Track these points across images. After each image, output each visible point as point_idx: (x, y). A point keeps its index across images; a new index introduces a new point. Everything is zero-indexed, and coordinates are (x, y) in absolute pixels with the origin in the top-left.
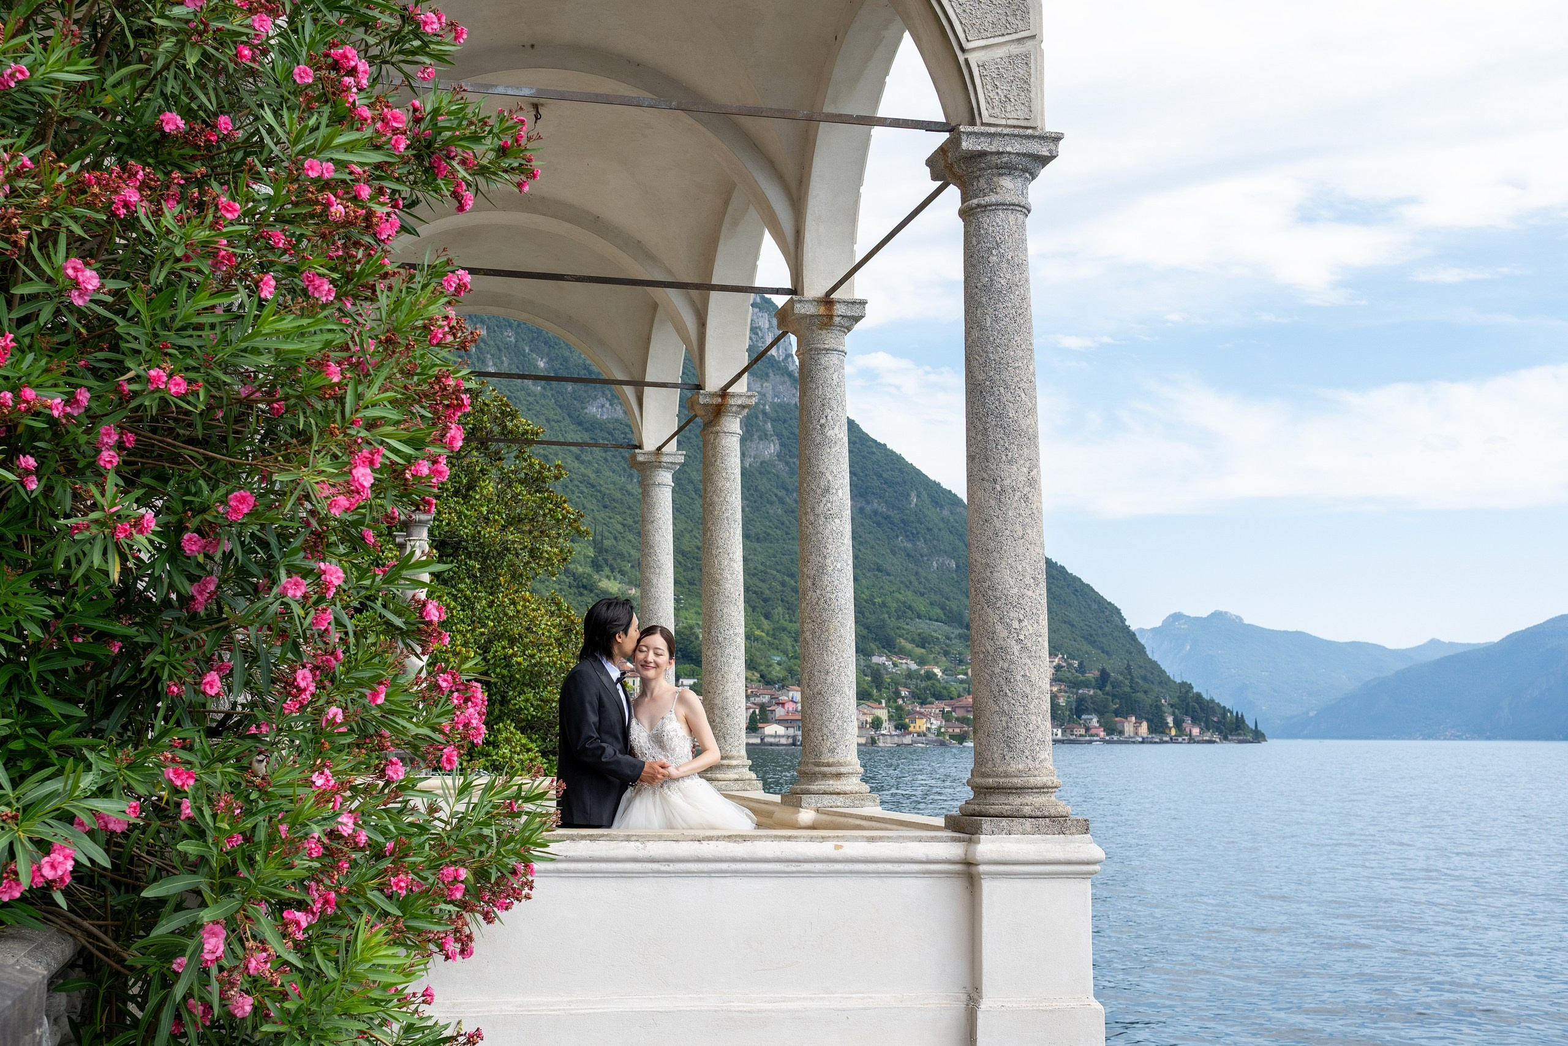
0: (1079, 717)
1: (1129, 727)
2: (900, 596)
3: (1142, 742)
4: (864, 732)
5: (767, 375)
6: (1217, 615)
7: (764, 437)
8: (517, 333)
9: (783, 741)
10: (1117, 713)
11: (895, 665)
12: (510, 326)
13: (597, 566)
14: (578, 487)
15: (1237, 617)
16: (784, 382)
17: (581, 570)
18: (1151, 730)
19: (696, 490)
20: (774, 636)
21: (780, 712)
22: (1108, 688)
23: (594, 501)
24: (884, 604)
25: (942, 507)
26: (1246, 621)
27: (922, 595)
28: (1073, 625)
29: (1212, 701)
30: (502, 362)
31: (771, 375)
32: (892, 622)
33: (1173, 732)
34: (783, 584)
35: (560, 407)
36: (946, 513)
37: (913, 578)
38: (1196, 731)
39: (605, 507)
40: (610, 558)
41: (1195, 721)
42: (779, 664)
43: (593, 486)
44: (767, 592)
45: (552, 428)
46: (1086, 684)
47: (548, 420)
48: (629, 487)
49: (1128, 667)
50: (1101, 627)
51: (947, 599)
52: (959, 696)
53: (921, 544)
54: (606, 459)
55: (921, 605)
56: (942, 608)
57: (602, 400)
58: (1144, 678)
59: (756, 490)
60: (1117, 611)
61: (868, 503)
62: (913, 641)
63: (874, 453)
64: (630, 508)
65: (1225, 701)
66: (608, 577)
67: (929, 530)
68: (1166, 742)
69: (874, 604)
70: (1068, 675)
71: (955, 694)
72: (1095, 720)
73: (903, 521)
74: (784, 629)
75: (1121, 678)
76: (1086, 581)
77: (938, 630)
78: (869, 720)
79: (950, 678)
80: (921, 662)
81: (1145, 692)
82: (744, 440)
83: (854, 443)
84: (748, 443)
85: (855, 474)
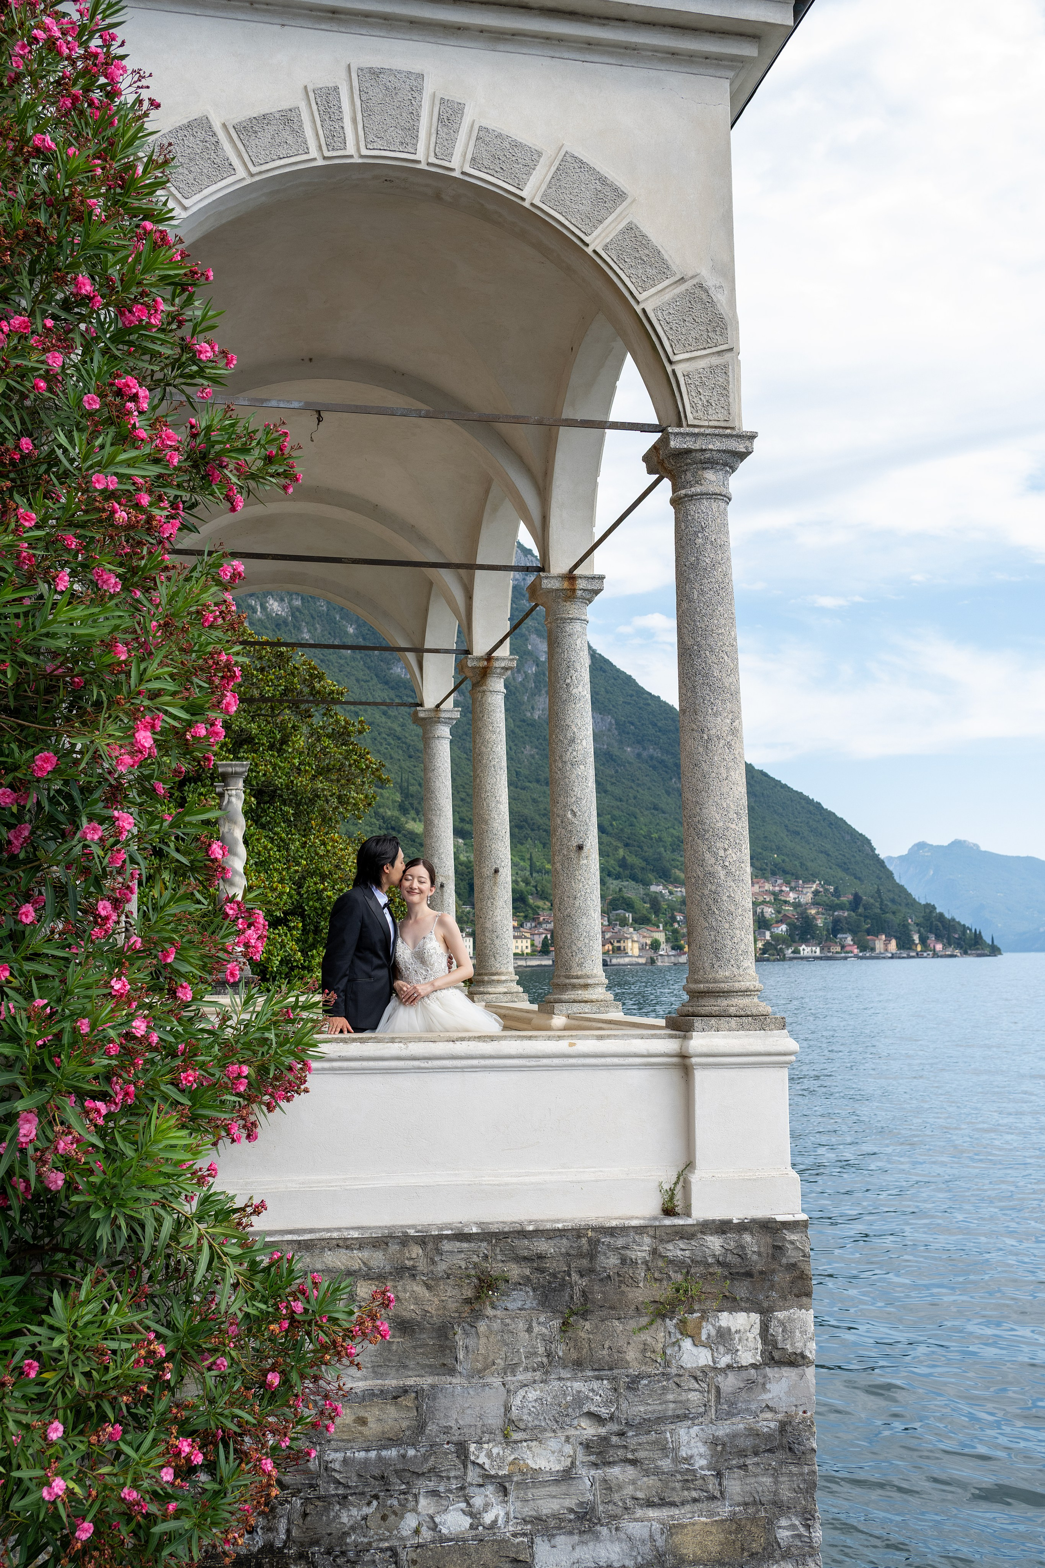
0: (835, 936)
1: (879, 945)
2: (674, 832)
3: (892, 958)
4: (644, 953)
6: (958, 844)
10: (869, 932)
11: (671, 893)
13: (403, 811)
14: (385, 739)
15: (976, 845)
17: (388, 814)
18: (900, 947)
22: (861, 910)
23: (400, 752)
24: (660, 839)
26: (983, 849)
28: (828, 855)
29: (953, 920)
30: (316, 629)
32: (667, 855)
33: (919, 948)
35: (369, 668)
38: (939, 947)
39: (410, 757)
40: (415, 802)
41: (939, 938)
43: (399, 739)
45: (361, 687)
46: (841, 907)
47: (358, 680)
49: (877, 892)
50: (854, 856)
58: (893, 901)
60: (868, 842)
61: (644, 749)
63: (649, 705)
65: (965, 919)
66: (413, 821)
68: (913, 957)
69: (651, 839)
70: (825, 899)
72: (849, 939)
75: (872, 901)
76: (839, 815)
78: (649, 942)
81: (894, 913)
82: (533, 695)
83: (632, 696)
84: (537, 698)
85: (632, 724)
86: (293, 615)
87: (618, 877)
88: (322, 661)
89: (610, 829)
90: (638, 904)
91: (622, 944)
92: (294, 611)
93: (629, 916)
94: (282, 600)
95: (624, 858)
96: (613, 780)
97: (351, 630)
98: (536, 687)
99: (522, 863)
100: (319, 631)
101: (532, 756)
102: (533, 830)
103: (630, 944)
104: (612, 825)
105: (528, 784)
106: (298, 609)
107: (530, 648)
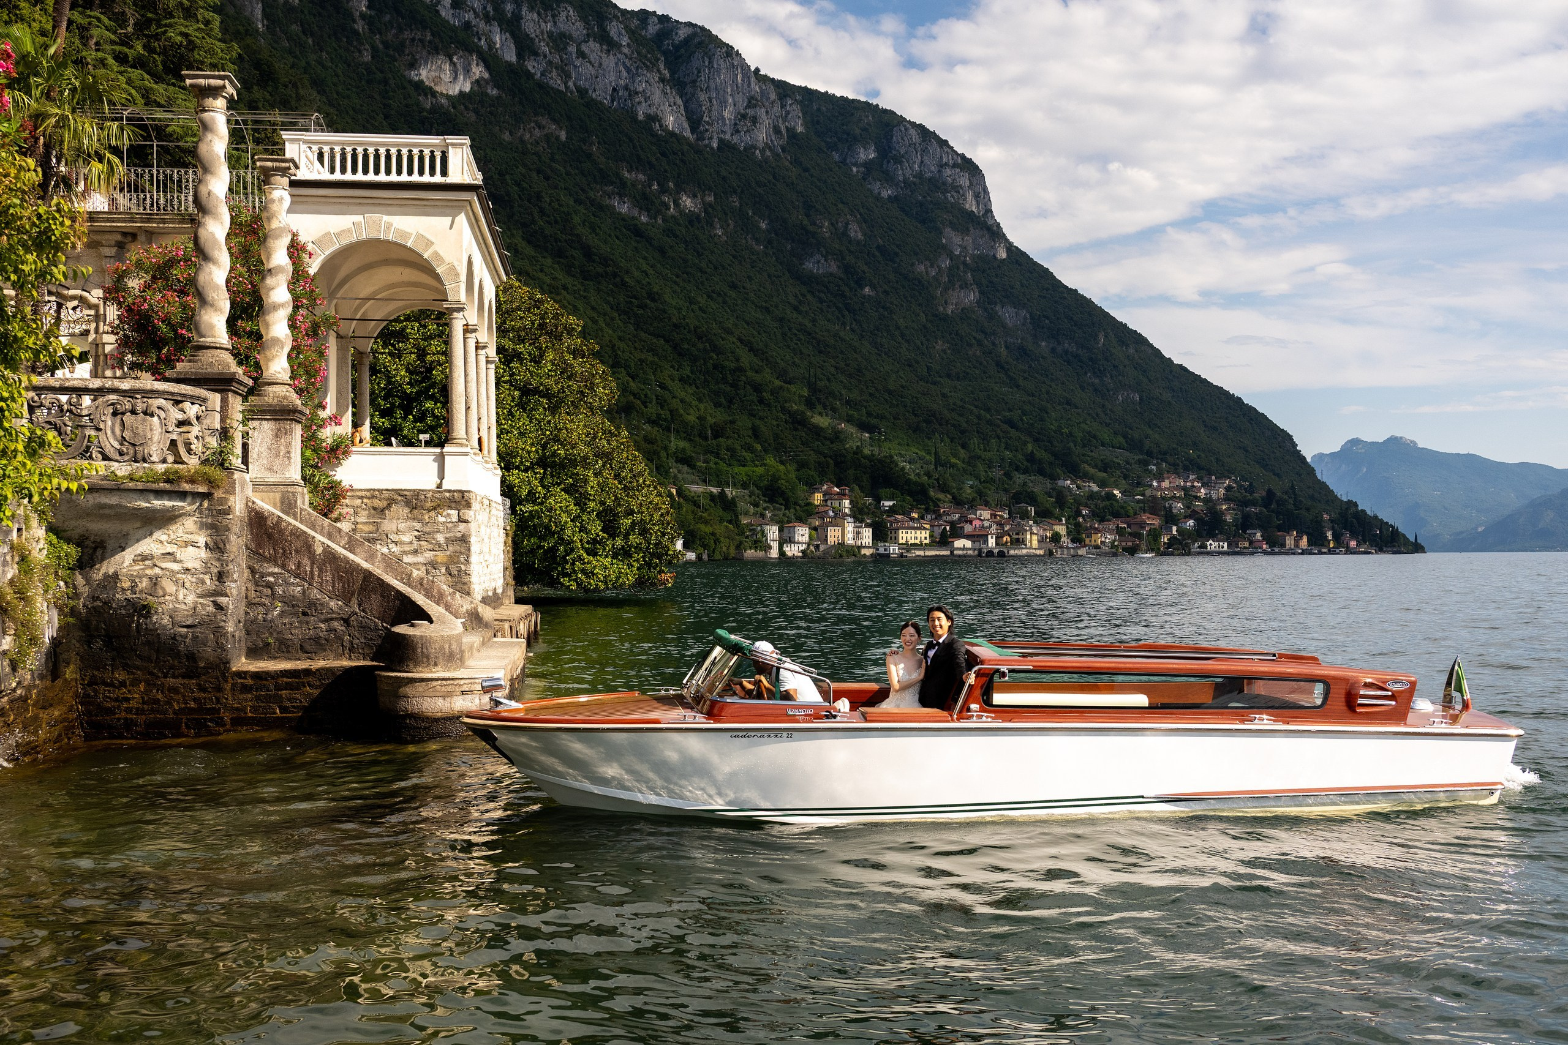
0: (1244, 532)
1: (1290, 541)
2: (1086, 427)
3: (1302, 554)
4: (1044, 545)
5: (968, 229)
6: (1393, 441)
7: (965, 286)
8: (741, 198)
9: (970, 552)
10: (1279, 528)
11: (1079, 487)
12: (735, 192)
13: (810, 404)
14: (795, 335)
15: (1411, 441)
16: (983, 236)
17: (795, 407)
18: (1310, 543)
19: (903, 335)
20: (969, 463)
21: (968, 528)
22: (1274, 506)
23: (811, 348)
24: (1071, 434)
25: (1127, 346)
26: (1420, 446)
27: (1107, 425)
28: (1247, 451)
29: (1376, 517)
30: (728, 225)
31: (971, 229)
32: (1077, 450)
33: (1332, 545)
34: (979, 417)
35: (781, 264)
36: (1131, 351)
37: (1099, 411)
38: (1353, 544)
39: (820, 352)
40: (823, 398)
41: (1353, 536)
42: (972, 487)
43: (810, 334)
44: (965, 425)
45: (773, 283)
46: (1254, 503)
47: (769, 276)
48: (842, 334)
49: (1293, 487)
50: (1273, 453)
51: (1131, 429)
52: (1135, 514)
53: (1107, 380)
54: (821, 310)
55: (1105, 435)
56: (1125, 437)
57: (818, 257)
58: (1312, 498)
59: (957, 334)
60: (1290, 437)
61: (1059, 343)
62: (1096, 466)
63: (1065, 298)
64: (842, 352)
65: (1387, 517)
66: (820, 414)
67: (1115, 366)
68: (1325, 553)
69: (1062, 434)
70: (1237, 495)
71: (1131, 512)
72: (1259, 534)
73: (1091, 359)
74: (979, 457)
75: (1285, 497)
76: (1260, 410)
77: (1119, 456)
78: (1049, 534)
79: (1128, 499)
80: (1102, 484)
81: (1308, 509)
82: (946, 289)
83: (1047, 289)
84: (950, 292)
85: (1048, 318)
86: (705, 212)
87: (1026, 471)
88: (734, 257)
89: (1020, 424)
90: (1042, 498)
91: (1021, 537)
92: (707, 207)
93: (1032, 510)
94: (695, 196)
95: (1032, 452)
96: (1026, 375)
97: (763, 226)
98: (949, 281)
99: (928, 457)
100: (732, 227)
101: (944, 351)
102: (940, 424)
103: (1028, 537)
104: (1022, 420)
105: (939, 379)
106: (710, 205)
107: (944, 241)
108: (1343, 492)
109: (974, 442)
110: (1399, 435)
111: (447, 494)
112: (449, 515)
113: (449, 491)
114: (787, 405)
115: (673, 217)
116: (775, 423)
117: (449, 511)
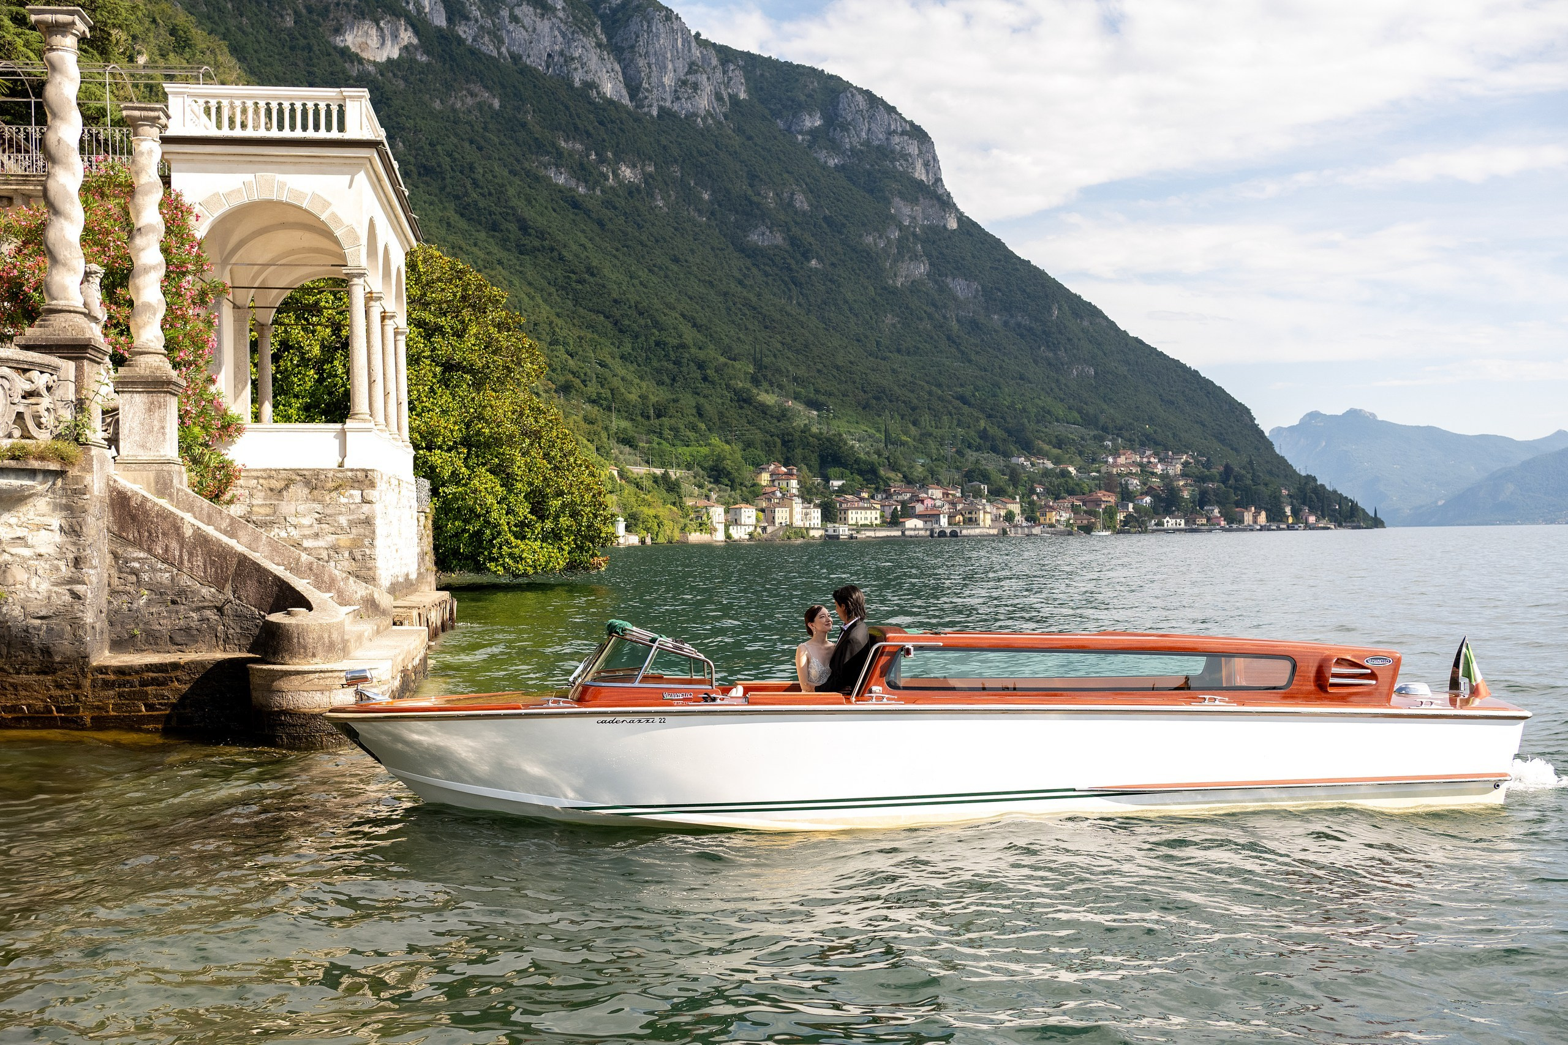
0: (1202, 508)
1: (1248, 517)
2: (1040, 403)
3: (1260, 530)
4: (997, 524)
5: (917, 199)
6: (1353, 413)
7: (915, 257)
8: (682, 168)
9: (922, 533)
10: (1237, 504)
11: (1033, 465)
12: (676, 161)
13: (756, 381)
14: (740, 309)
15: (1371, 414)
16: (933, 206)
17: (740, 385)
18: (1269, 519)
19: (851, 309)
20: (920, 441)
21: (919, 508)
22: (1231, 482)
23: (756, 323)
24: (1024, 410)
25: (1082, 318)
26: (1380, 418)
27: (1062, 400)
28: (1204, 425)
29: (1335, 492)
30: (670, 196)
31: (921, 199)
32: (1031, 426)
33: (1290, 520)
34: (930, 393)
35: (725, 236)
36: (1086, 323)
37: (1053, 385)
38: (1312, 519)
39: (766, 327)
40: (769, 374)
41: (1312, 511)
42: (923, 465)
43: (755, 309)
44: (915, 401)
45: (716, 256)
46: (1211, 479)
47: (713, 249)
48: (788, 308)
49: (1251, 463)
50: (1231, 426)
51: (1086, 404)
52: (1091, 491)
53: (1061, 353)
54: (767, 283)
55: (1060, 410)
56: (1080, 412)
57: (763, 228)
58: (1270, 473)
59: (907, 308)
60: (1248, 411)
61: (1012, 316)
62: (1050, 443)
63: (1017, 270)
64: (788, 327)
65: (1346, 490)
66: (767, 391)
67: (1069, 340)
68: (1283, 529)
69: (1015, 410)
70: (1195, 470)
71: (1087, 489)
72: (1216, 511)
73: (1044, 332)
74: (930, 435)
75: (1243, 472)
76: (1218, 384)
77: (1074, 432)
78: (1003, 513)
79: (1083, 476)
80: (1057, 461)
81: (1266, 485)
82: (895, 261)
83: (999, 261)
84: (899, 264)
85: (999, 290)
86: (646, 182)
87: (978, 449)
88: (676, 229)
89: (973, 401)
90: (995, 476)
91: (974, 516)
92: (647, 178)
93: (985, 488)
94: (634, 166)
95: (985, 428)
96: (978, 349)
97: (706, 197)
98: (899, 253)
99: (878, 435)
100: (673, 198)
101: (894, 325)
102: (891, 401)
103: (982, 515)
104: (974, 395)
105: (889, 354)
106: (650, 175)
107: (893, 211)
108: (1301, 468)
109: (926, 419)
110: (1358, 407)
111: (350, 474)
112: (351, 495)
113: (352, 470)
114: (732, 382)
115: (611, 188)
116: (720, 401)
117: (352, 492)
